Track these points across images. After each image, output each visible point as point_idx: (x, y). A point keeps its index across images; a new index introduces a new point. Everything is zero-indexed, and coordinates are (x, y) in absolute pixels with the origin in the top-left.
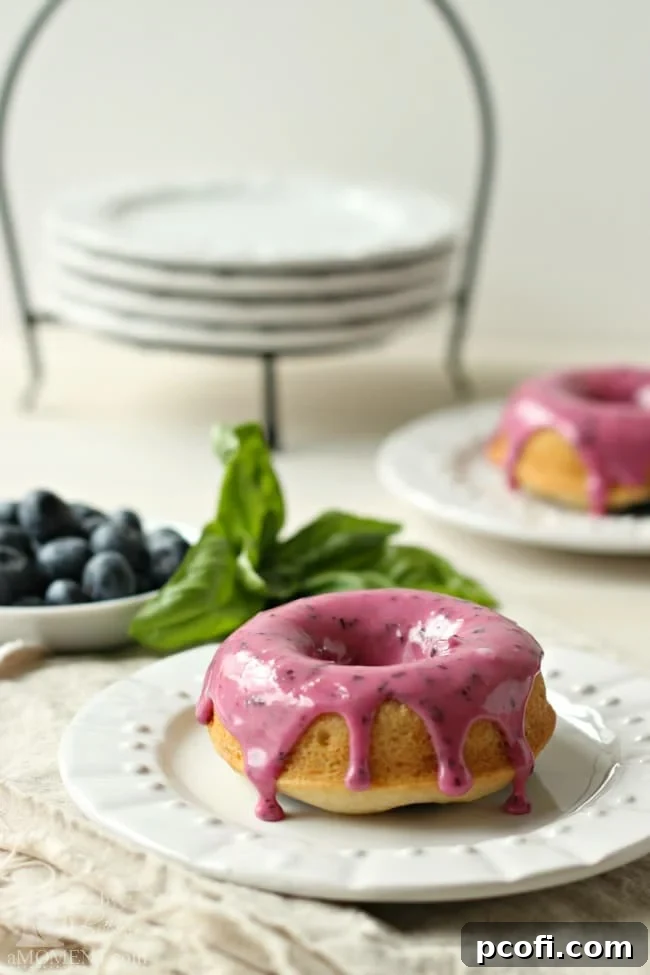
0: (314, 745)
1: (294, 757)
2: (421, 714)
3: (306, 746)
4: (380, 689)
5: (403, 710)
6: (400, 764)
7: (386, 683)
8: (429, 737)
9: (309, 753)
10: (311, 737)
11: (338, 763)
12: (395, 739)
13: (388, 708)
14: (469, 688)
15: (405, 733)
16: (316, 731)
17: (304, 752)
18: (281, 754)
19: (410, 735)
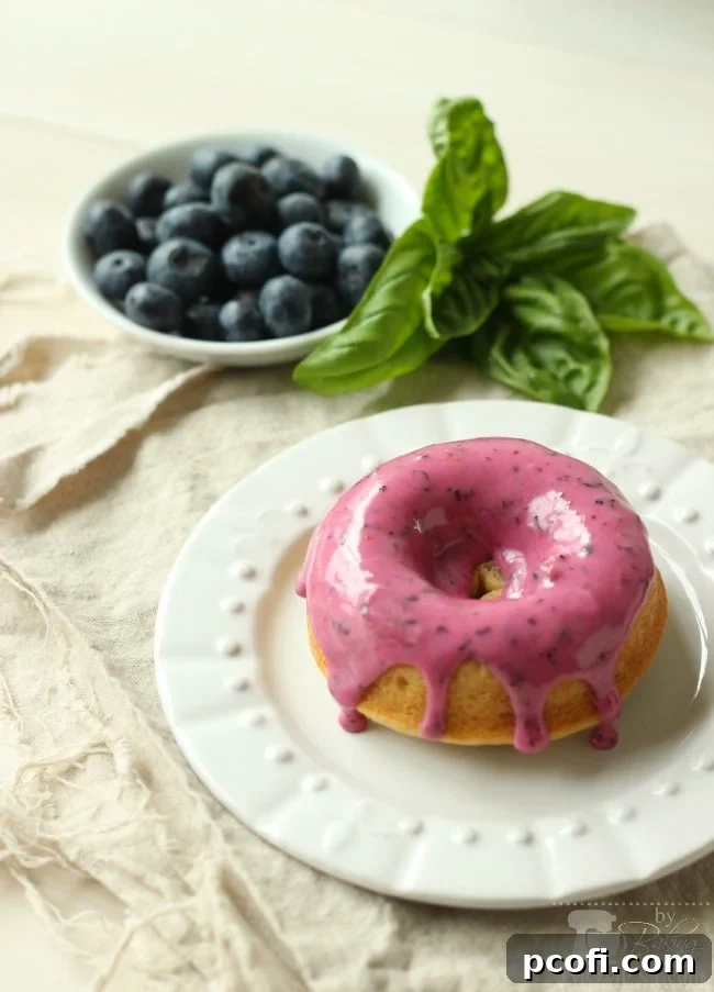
0: (393, 687)
1: (375, 690)
2: (501, 679)
3: (386, 685)
4: (462, 648)
5: (483, 672)
6: (475, 718)
7: (469, 641)
8: (508, 698)
9: (388, 692)
10: (390, 679)
11: (415, 707)
12: (472, 697)
13: (468, 669)
14: (554, 649)
15: (483, 693)
16: (395, 676)
17: (384, 689)
18: (360, 687)
19: (488, 695)
